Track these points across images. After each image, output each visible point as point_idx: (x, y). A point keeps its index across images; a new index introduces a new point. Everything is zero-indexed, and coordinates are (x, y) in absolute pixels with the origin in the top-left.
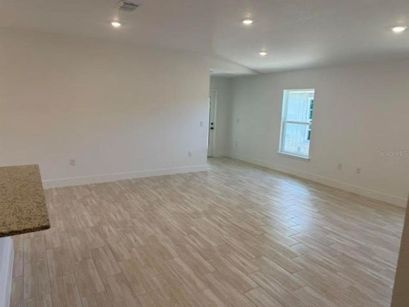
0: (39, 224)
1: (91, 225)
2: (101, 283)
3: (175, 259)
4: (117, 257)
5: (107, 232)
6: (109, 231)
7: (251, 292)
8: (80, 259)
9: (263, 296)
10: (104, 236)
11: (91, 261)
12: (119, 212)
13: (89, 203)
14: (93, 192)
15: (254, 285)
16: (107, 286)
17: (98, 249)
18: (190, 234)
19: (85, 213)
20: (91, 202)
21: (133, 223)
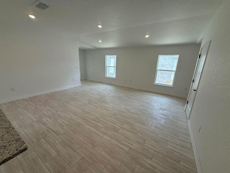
0: (17, 150)
1: (35, 119)
2: (54, 151)
3: (85, 126)
4: (57, 133)
5: (46, 121)
6: (47, 120)
7: (120, 131)
8: (35, 141)
9: (125, 131)
10: (45, 124)
11: (43, 140)
12: (48, 110)
13: (29, 108)
14: (29, 102)
15: (120, 128)
16: (58, 151)
17: (44, 132)
18: (86, 113)
19: (29, 114)
20: (30, 108)
21: (58, 114)
